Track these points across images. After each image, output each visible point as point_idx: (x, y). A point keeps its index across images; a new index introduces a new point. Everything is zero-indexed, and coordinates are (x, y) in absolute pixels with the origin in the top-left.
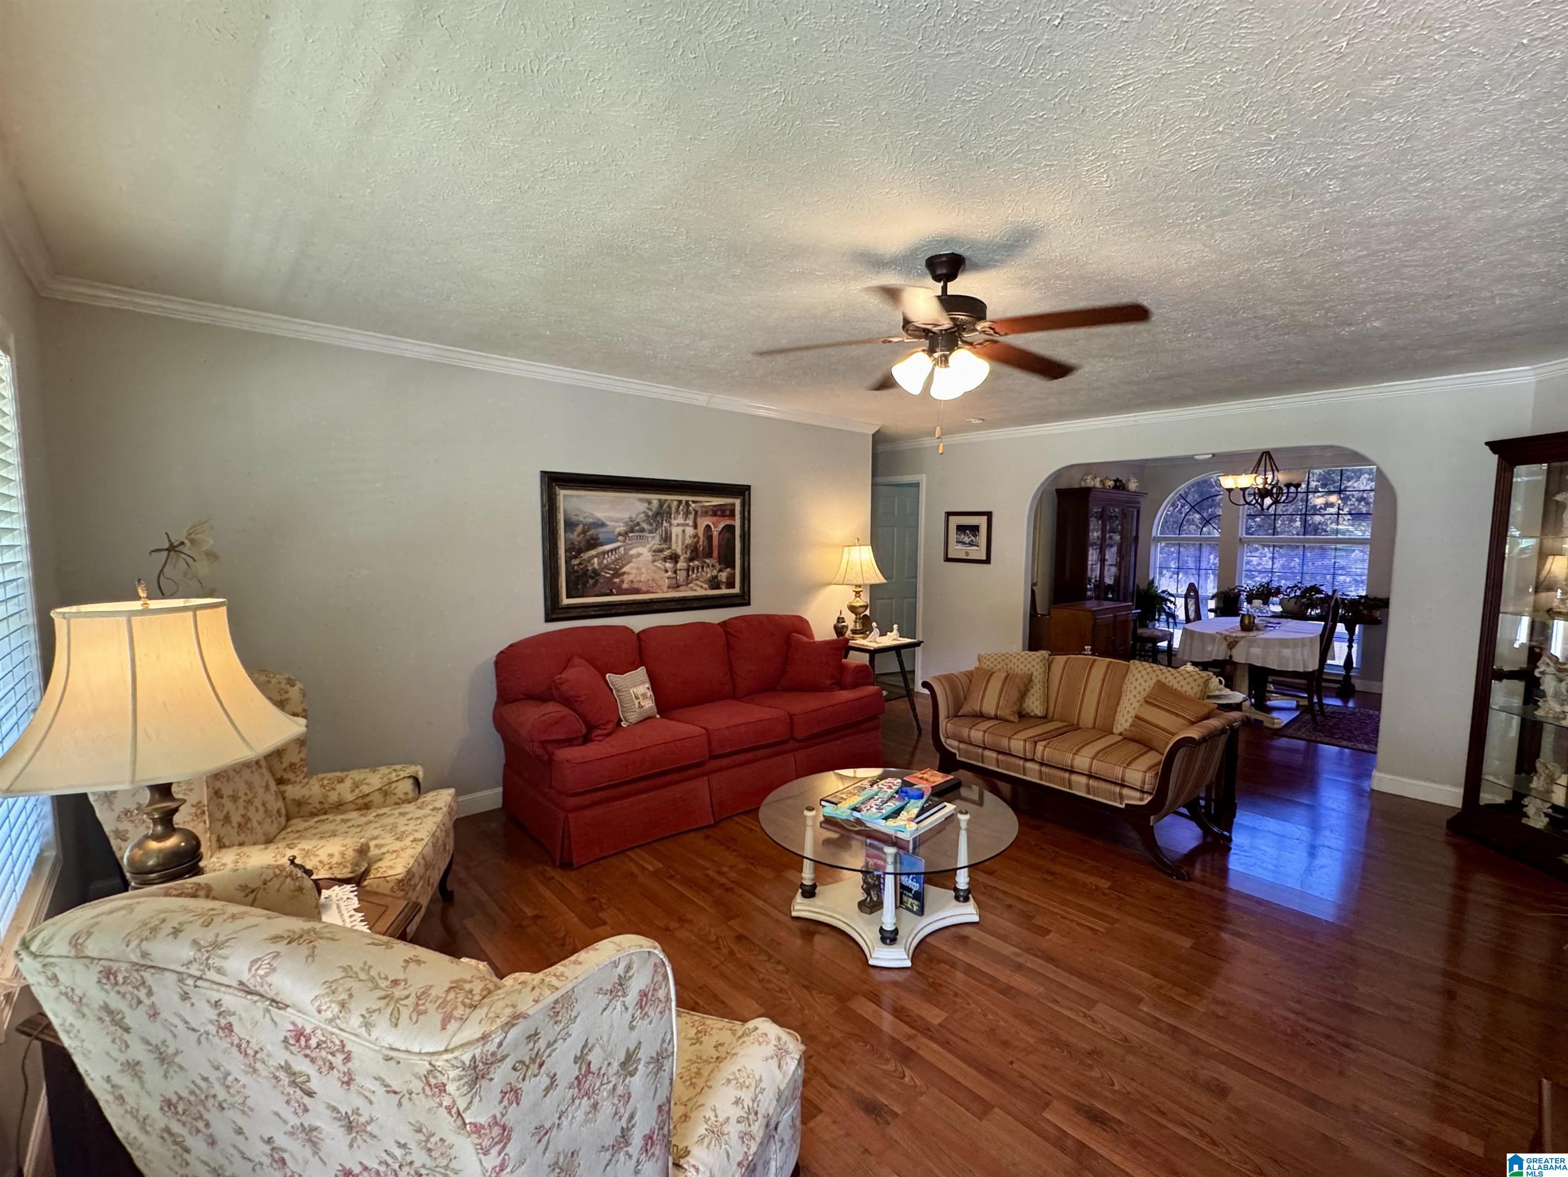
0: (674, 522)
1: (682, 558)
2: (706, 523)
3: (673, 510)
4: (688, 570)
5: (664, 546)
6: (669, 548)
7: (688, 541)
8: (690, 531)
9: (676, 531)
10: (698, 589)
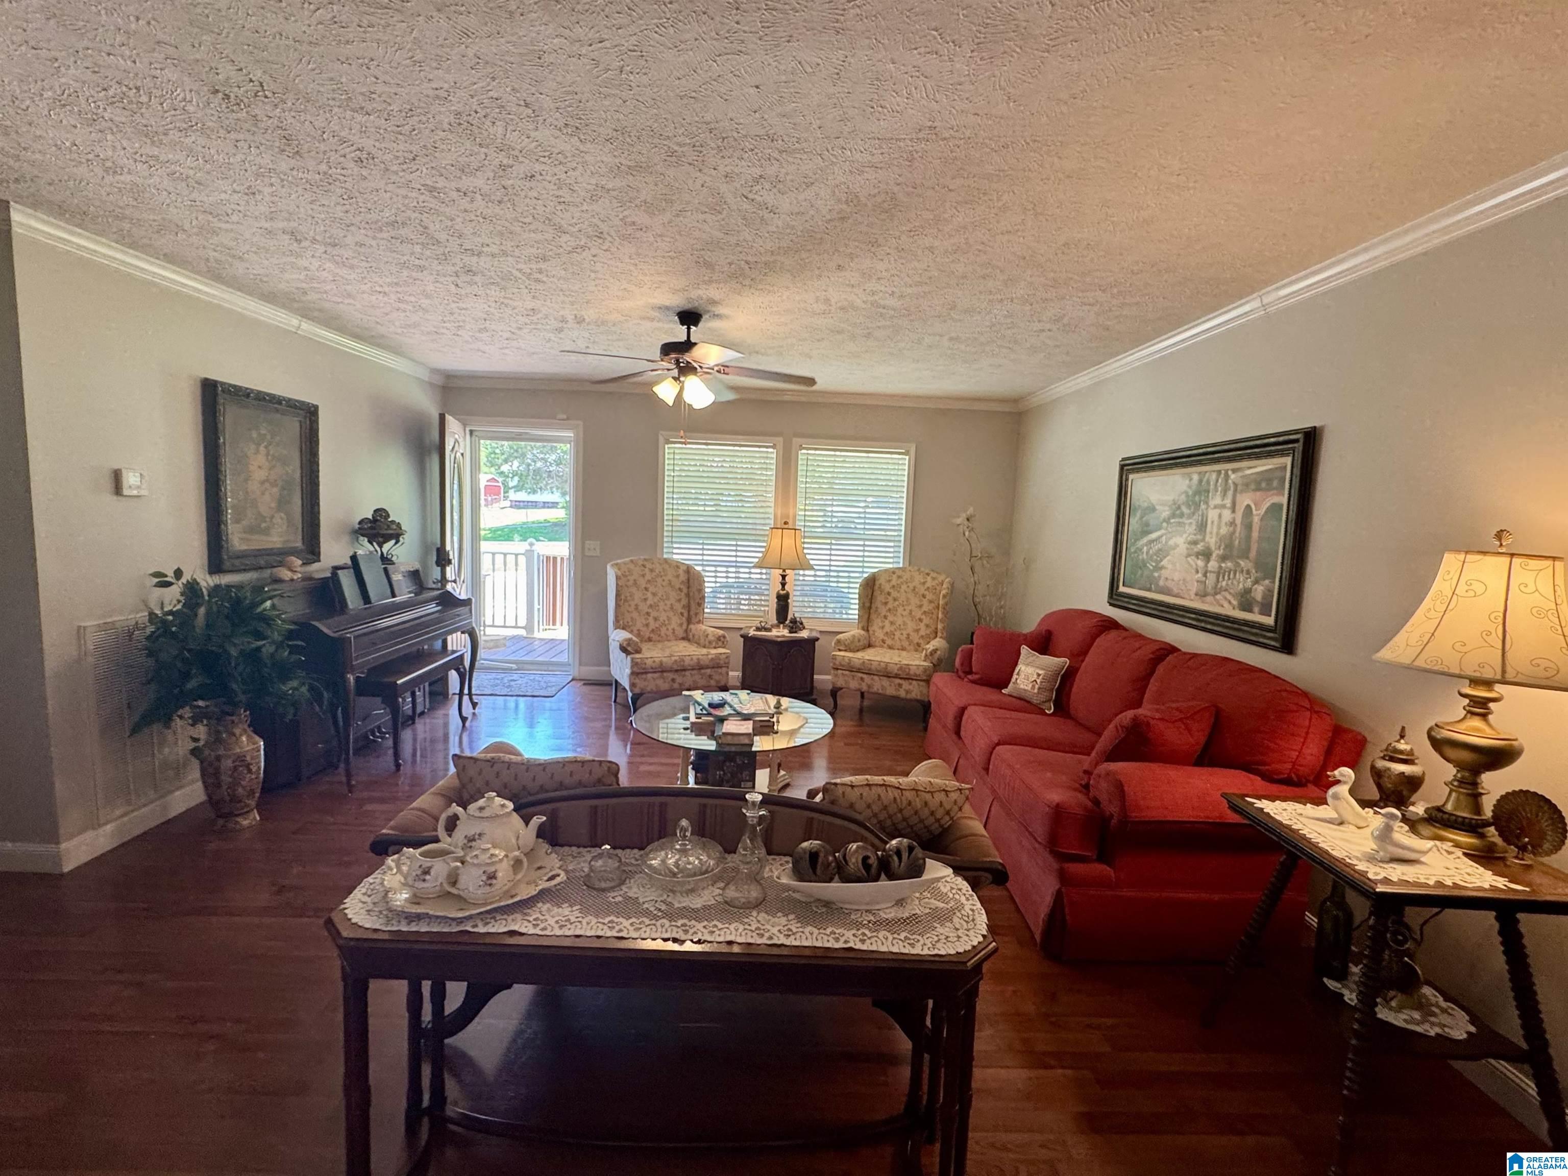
0: (1212, 503)
1: (1214, 555)
2: (1245, 503)
3: (1212, 487)
4: (1218, 574)
5: (1199, 537)
6: (1203, 540)
7: (1224, 530)
8: (1227, 515)
9: (1212, 515)
10: (1226, 604)
